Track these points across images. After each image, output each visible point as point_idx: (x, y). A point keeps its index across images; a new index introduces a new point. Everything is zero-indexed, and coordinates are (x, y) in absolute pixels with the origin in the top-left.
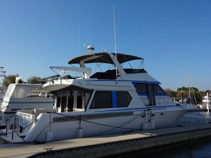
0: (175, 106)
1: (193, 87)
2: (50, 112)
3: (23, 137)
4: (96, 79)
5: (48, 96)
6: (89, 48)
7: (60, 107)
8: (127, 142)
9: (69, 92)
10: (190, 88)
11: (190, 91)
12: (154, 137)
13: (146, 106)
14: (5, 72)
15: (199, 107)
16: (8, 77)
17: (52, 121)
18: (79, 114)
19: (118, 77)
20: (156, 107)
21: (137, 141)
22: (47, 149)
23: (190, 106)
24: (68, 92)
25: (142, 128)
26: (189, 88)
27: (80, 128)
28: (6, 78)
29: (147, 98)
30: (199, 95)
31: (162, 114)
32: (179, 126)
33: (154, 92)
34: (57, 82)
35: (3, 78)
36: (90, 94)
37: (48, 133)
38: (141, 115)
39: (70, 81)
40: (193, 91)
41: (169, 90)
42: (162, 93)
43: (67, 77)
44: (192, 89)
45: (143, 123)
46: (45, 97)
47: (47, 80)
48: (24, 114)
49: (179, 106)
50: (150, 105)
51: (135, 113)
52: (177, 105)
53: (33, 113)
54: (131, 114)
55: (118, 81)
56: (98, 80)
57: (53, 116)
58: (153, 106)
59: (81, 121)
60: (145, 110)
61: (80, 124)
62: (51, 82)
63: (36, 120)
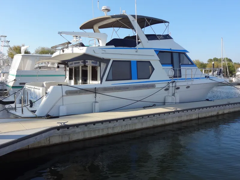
0: (203, 78)
1: (227, 58)
2: (61, 85)
3: (34, 112)
4: (113, 46)
5: (58, 67)
6: (103, 10)
7: (72, 79)
8: (148, 117)
9: (82, 62)
10: (223, 58)
11: (222, 62)
12: (179, 111)
13: (171, 78)
14: (9, 41)
15: (231, 81)
16: (13, 47)
17: (64, 94)
18: (94, 87)
19: (138, 45)
20: (182, 79)
21: (159, 115)
22: (61, 123)
23: (221, 79)
24: (80, 61)
25: (165, 102)
26: (221, 59)
27: (96, 102)
28: (11, 49)
29: (172, 69)
30: (233, 67)
31: (188, 87)
32: (207, 100)
33: (180, 62)
34: (68, 51)
35: (7, 48)
36: (106, 64)
37: (61, 107)
38: (165, 88)
39: (83, 49)
40: (227, 63)
41: (197, 61)
42: (190, 63)
43: (79, 44)
44: (225, 60)
45: (166, 97)
46: (54, 68)
47: (57, 48)
48: (33, 87)
49: (208, 78)
50: (175, 76)
51: (157, 86)
52: (206, 77)
53: (43, 86)
54: (153, 86)
55: (139, 49)
56: (115, 47)
57: (66, 89)
58: (178, 78)
59: (97, 94)
60: (168, 83)
61: (96, 97)
62: (61, 51)
63: (46, 93)
